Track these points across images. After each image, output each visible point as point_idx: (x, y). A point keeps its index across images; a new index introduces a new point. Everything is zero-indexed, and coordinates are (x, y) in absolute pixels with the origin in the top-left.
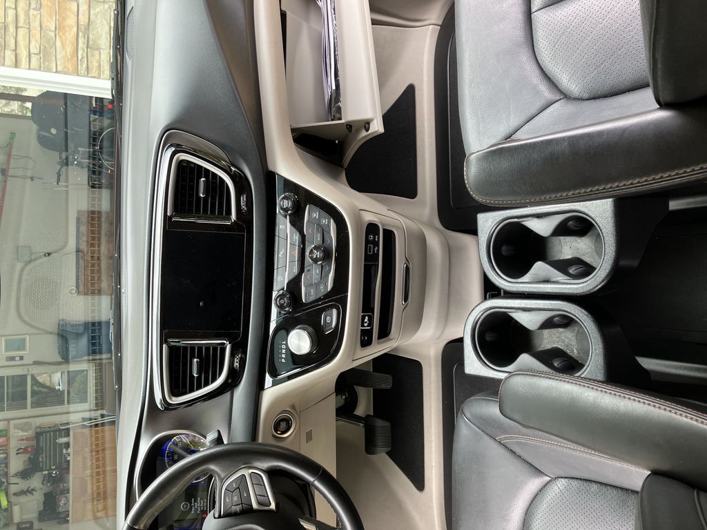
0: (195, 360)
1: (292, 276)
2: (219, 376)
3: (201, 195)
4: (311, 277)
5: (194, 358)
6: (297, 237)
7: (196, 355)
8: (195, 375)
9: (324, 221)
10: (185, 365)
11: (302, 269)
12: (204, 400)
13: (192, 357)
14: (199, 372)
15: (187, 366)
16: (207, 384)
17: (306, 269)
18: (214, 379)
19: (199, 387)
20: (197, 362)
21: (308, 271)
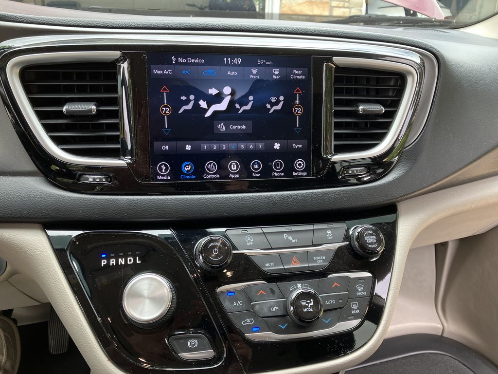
0: (94, 107)
1: (257, 262)
2: (64, 149)
3: (361, 108)
4: (262, 297)
5: (97, 106)
6: (320, 262)
7: (101, 108)
8: (65, 109)
9: (355, 307)
10: (82, 89)
11: (273, 278)
12: (16, 125)
13: (99, 102)
14: (71, 115)
15: (81, 93)
16: (48, 128)
17: (273, 286)
18: (57, 141)
19: (41, 115)
20: (90, 111)
21: (273, 291)
